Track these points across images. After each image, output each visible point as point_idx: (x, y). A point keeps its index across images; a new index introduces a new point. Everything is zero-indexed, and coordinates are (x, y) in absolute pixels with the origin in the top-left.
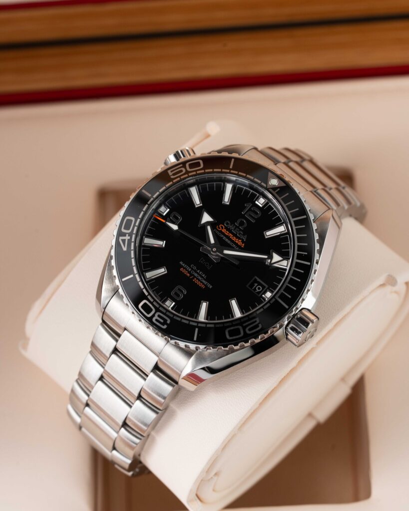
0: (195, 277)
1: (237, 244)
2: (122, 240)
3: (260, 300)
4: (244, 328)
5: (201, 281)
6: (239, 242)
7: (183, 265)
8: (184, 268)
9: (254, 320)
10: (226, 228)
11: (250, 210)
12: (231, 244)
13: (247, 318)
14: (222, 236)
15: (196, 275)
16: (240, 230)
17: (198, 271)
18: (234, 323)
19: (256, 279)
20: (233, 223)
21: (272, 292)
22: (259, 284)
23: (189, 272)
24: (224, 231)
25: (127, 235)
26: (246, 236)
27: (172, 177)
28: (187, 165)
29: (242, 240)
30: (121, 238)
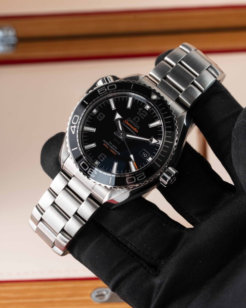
0: (111, 148)
1: (134, 131)
2: (72, 128)
3: (146, 162)
4: (136, 178)
5: (114, 150)
6: (136, 130)
7: (105, 142)
8: (105, 144)
9: (142, 173)
10: (128, 122)
11: (141, 112)
12: (131, 130)
13: (138, 172)
14: (126, 126)
15: (112, 147)
16: (136, 123)
17: (113, 145)
18: (130, 175)
19: (144, 150)
20: (132, 119)
21: (152, 157)
22: (146, 153)
23: (108, 146)
24: (127, 123)
25: (75, 125)
26: (139, 127)
27: (100, 94)
28: (108, 87)
29: (137, 128)
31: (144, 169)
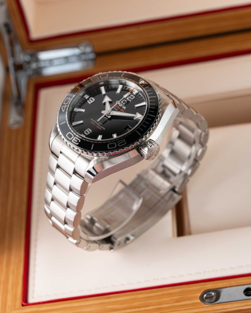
0: (97, 125)
2: (63, 107)
4: (117, 144)
5: (100, 127)
6: (122, 110)
8: (93, 121)
9: (123, 140)
13: (119, 139)
16: (123, 105)
18: (112, 141)
19: (128, 126)
20: (120, 102)
23: (95, 123)
26: (126, 108)
29: (124, 109)
31: (125, 137)
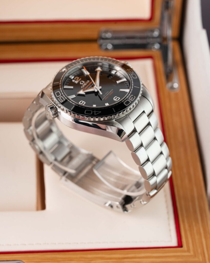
5: (110, 93)
7: (103, 99)
11: (76, 80)
16: (85, 83)
17: (106, 94)
23: (107, 97)
24: (86, 88)
25: (94, 112)
26: (88, 81)
30: (95, 114)
